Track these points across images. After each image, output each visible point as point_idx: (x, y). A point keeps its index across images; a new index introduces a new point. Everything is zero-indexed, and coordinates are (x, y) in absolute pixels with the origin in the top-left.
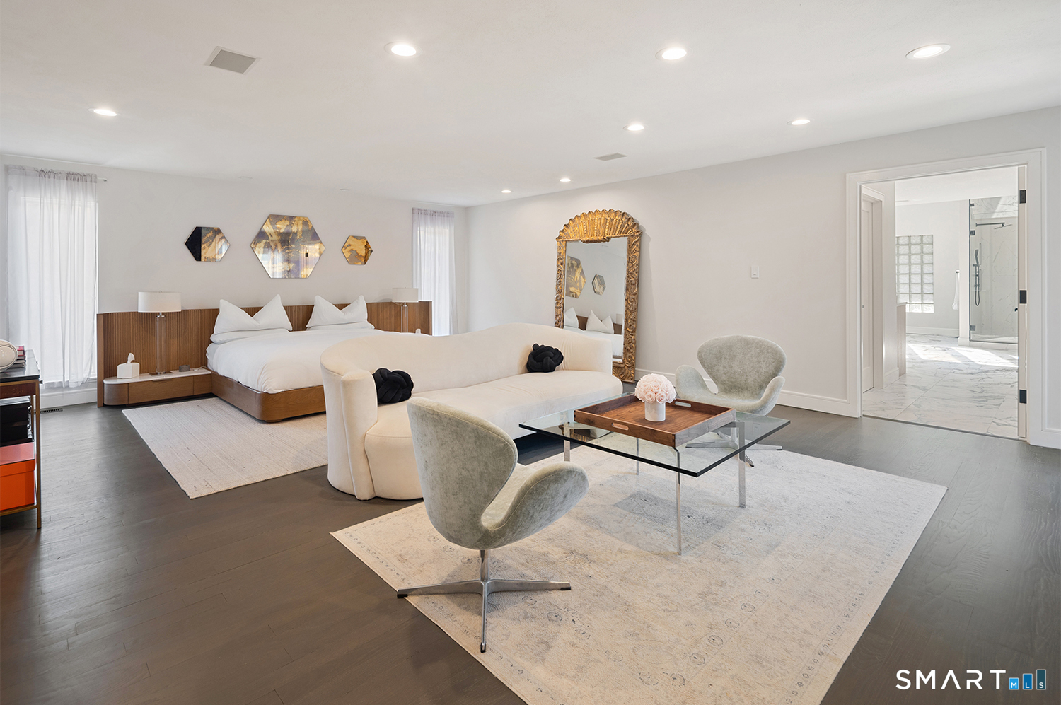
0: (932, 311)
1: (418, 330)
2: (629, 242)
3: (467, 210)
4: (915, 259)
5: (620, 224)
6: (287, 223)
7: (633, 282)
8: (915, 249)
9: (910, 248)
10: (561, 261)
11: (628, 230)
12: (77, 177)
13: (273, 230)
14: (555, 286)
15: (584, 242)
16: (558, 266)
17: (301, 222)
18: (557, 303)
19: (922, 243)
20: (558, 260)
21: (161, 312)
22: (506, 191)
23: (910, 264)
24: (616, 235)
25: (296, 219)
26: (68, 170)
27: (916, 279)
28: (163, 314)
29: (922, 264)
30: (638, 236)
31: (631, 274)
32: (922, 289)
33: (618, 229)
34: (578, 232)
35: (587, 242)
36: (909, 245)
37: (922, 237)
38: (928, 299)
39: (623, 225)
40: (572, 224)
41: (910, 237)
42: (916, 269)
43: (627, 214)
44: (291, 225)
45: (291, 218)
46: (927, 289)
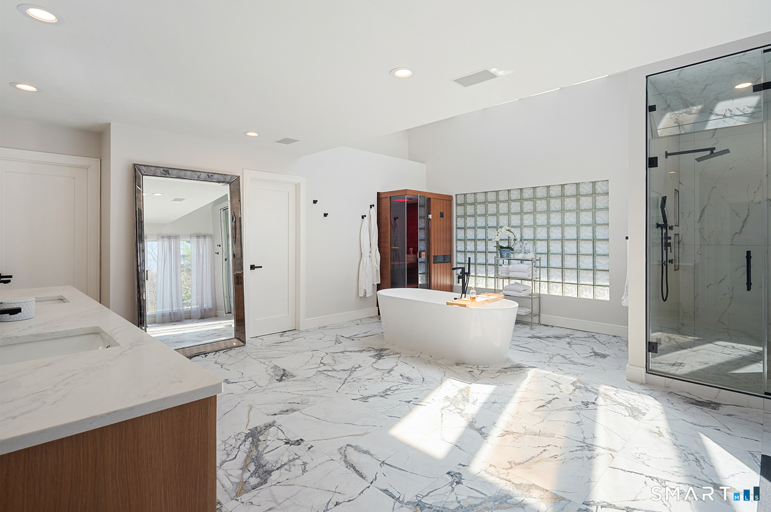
0: (606, 297)
4: (586, 218)
8: (586, 202)
9: (578, 201)
19: (594, 193)
23: (578, 225)
27: (586, 248)
29: (594, 225)
32: (594, 262)
36: (578, 196)
37: (594, 183)
38: (602, 279)
41: (578, 184)
42: (586, 233)
46: (601, 263)
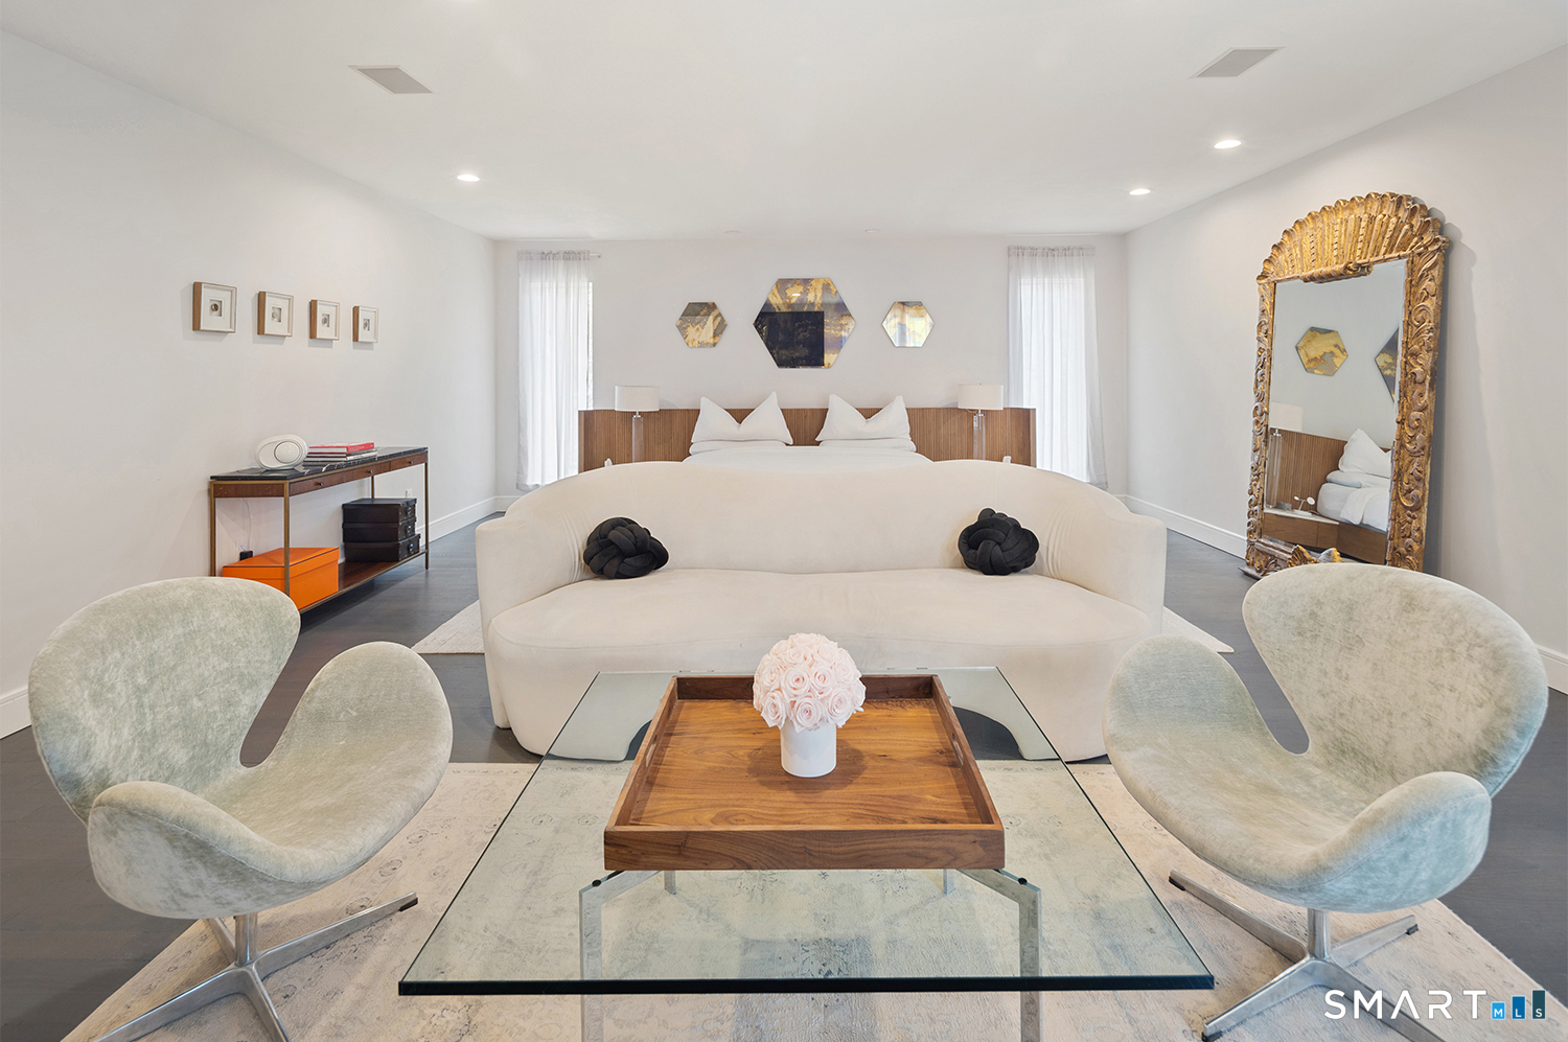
1: (1007, 458)
2: (1411, 272)
3: (1122, 240)
5: (1391, 227)
6: (801, 288)
7: (1419, 378)
10: (1265, 328)
11: (1410, 240)
12: (571, 256)
13: (781, 302)
14: (1253, 385)
15: (1306, 281)
16: (1259, 339)
17: (820, 287)
18: (1257, 422)
20: (1260, 325)
21: (637, 411)
22: (1140, 192)
24: (1381, 257)
25: (813, 282)
26: (567, 249)
28: (640, 413)
30: (1434, 252)
31: (1415, 355)
33: (1386, 242)
34: (1303, 258)
35: (1312, 279)
39: (1397, 229)
40: (1288, 244)
43: (1409, 198)
44: (805, 292)
45: (806, 282)
